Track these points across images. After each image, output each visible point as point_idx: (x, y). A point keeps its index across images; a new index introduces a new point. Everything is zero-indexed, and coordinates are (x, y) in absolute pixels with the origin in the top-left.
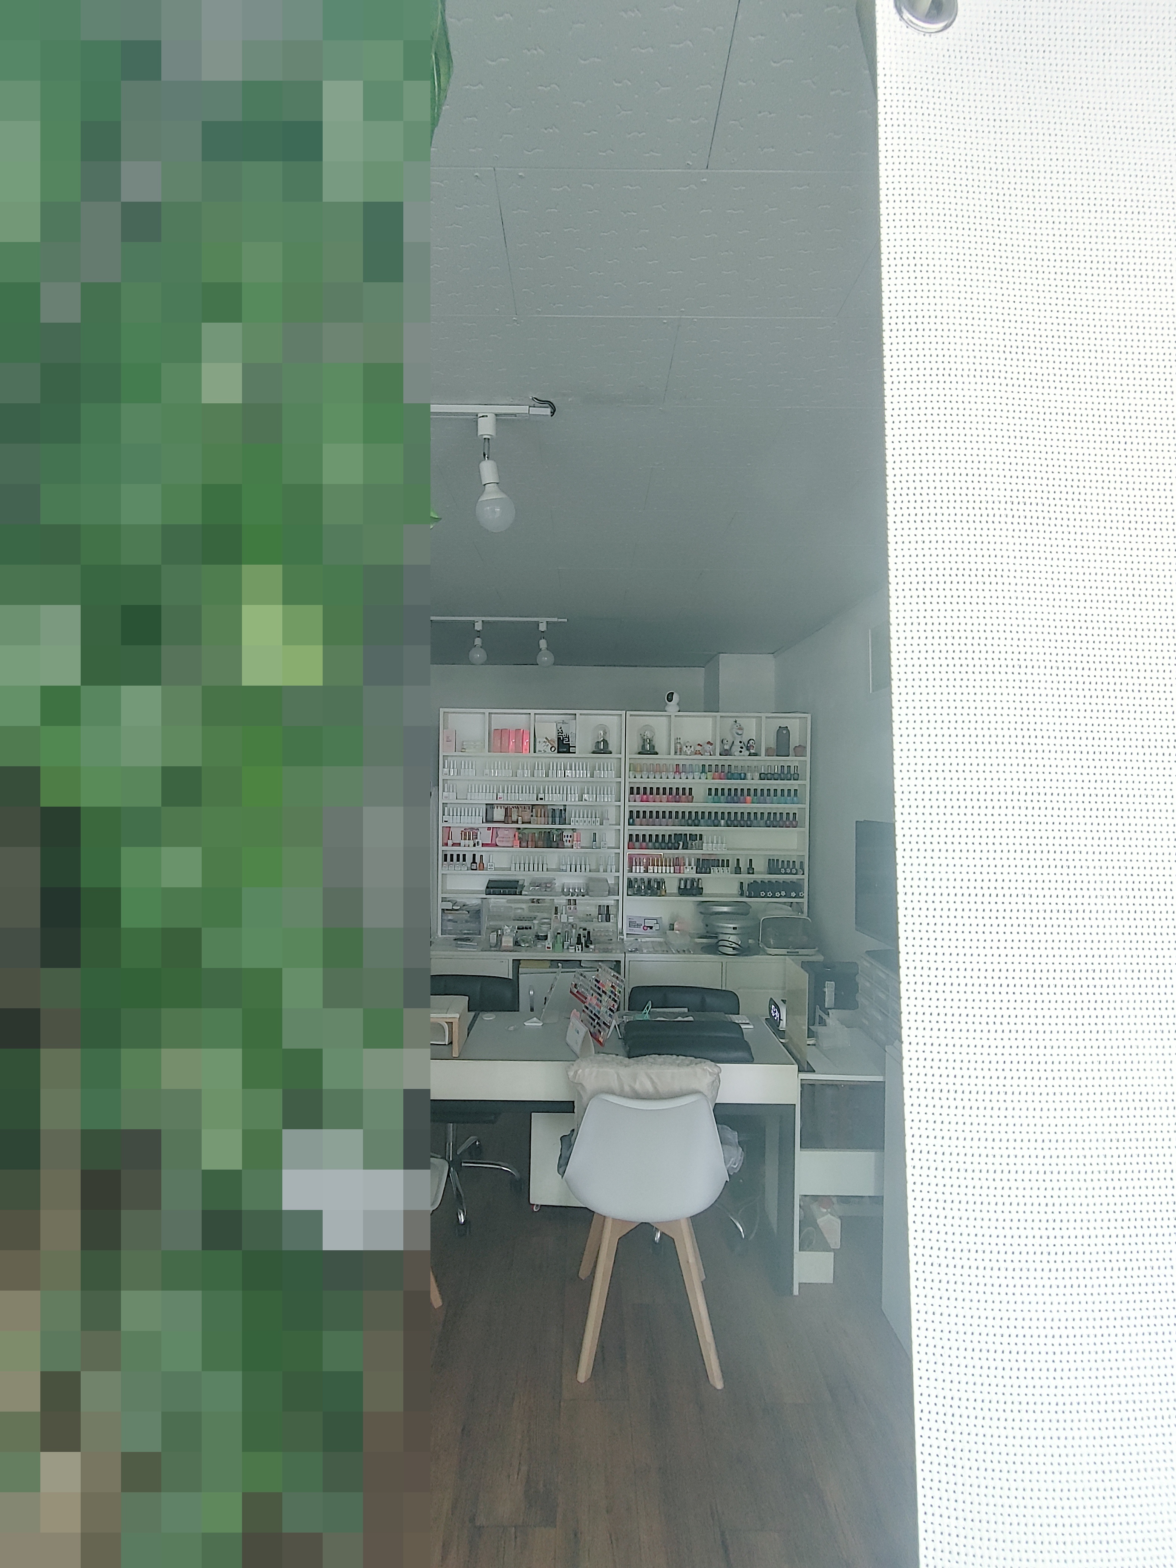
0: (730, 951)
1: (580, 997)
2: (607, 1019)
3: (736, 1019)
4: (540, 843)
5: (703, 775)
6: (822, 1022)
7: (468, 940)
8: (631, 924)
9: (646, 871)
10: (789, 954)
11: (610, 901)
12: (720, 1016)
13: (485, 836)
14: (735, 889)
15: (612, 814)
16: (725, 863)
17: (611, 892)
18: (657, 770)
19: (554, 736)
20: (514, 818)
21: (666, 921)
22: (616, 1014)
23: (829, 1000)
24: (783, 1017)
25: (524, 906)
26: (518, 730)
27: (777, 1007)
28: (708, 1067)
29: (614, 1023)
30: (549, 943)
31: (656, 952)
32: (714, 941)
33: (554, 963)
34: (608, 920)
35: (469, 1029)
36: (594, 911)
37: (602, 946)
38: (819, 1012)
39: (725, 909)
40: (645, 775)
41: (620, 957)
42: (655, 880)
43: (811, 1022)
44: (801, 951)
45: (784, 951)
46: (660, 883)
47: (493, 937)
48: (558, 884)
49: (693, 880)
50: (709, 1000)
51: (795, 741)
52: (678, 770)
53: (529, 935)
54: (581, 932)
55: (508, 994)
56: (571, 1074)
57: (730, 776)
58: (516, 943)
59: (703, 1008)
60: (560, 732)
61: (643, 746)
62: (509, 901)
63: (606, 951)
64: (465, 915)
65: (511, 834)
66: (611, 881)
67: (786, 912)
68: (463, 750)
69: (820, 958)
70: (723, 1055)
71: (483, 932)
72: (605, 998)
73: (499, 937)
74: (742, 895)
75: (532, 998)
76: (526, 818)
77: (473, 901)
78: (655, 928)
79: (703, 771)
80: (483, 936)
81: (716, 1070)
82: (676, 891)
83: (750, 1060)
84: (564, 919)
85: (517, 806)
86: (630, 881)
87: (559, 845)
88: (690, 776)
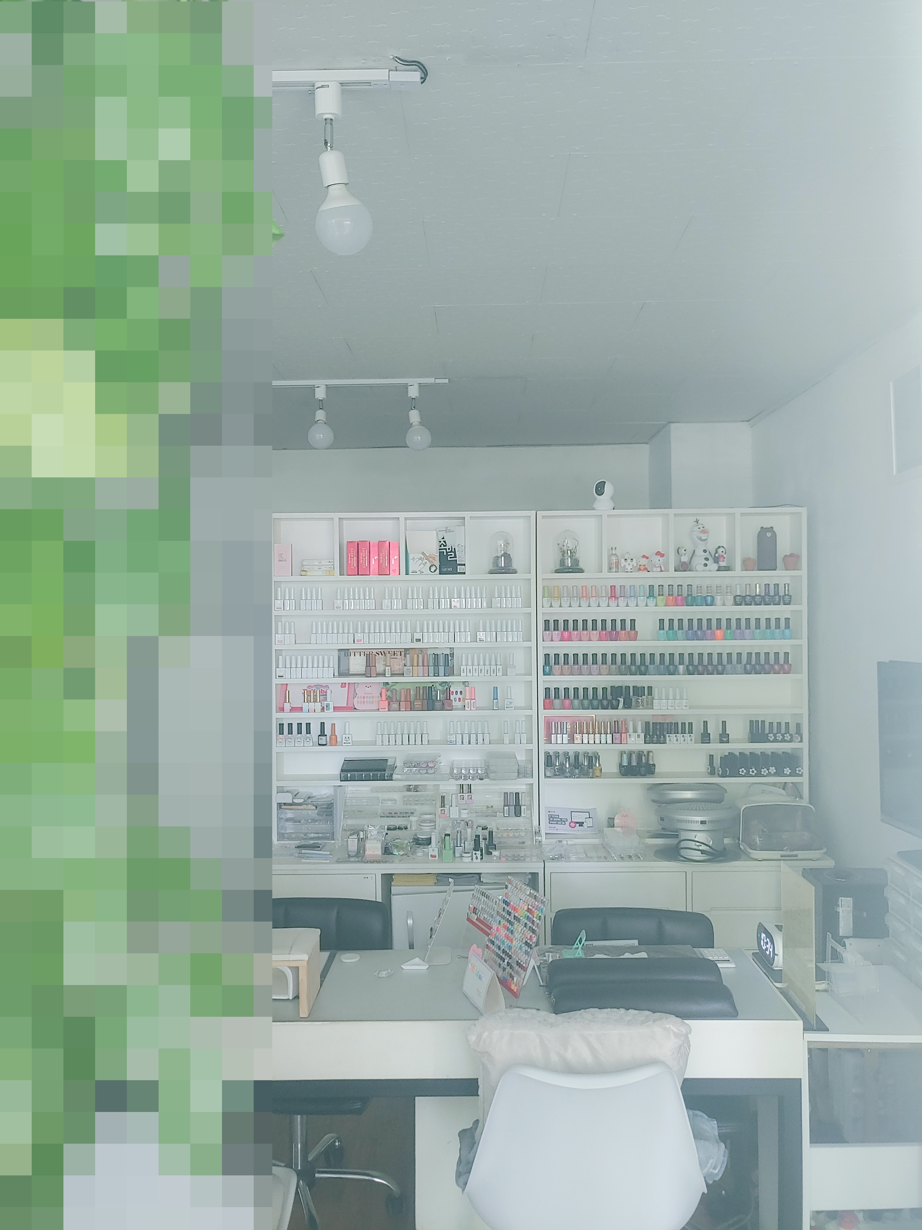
0: (697, 855)
1: (483, 926)
2: (523, 958)
3: (709, 954)
4: (418, 704)
5: (651, 602)
6: (836, 957)
7: (315, 847)
8: (553, 819)
9: (572, 740)
10: (784, 858)
11: (519, 786)
12: (685, 951)
13: (338, 696)
14: (702, 766)
15: (519, 659)
16: (685, 728)
17: (522, 773)
18: (584, 595)
19: (433, 550)
20: (380, 668)
21: (602, 815)
22: (535, 949)
23: (845, 924)
24: (779, 949)
25: (396, 796)
26: (381, 544)
27: (769, 936)
28: (672, 1024)
29: (532, 963)
30: (433, 849)
31: (588, 858)
32: (674, 841)
33: (442, 878)
34: (518, 813)
35: (323, 976)
36: (497, 801)
37: (510, 853)
38: (831, 943)
39: (688, 795)
40: (565, 604)
41: (536, 867)
42: (586, 755)
43: (821, 957)
44: (801, 854)
45: (776, 854)
46: (593, 758)
47: (353, 844)
48: (444, 763)
49: (640, 755)
50: (670, 928)
51: (784, 547)
52: (613, 594)
53: (406, 838)
54: (480, 832)
55: (376, 924)
56: (473, 1038)
57: (690, 600)
58: (387, 851)
59: (661, 939)
60: (443, 544)
61: (562, 562)
62: (374, 790)
63: (517, 859)
64: (312, 812)
65: (375, 692)
66: (521, 757)
67: (778, 798)
68: (303, 572)
69: (829, 863)
70: (694, 1007)
71: (339, 834)
72: (518, 928)
73: (362, 842)
74: (712, 773)
75: (411, 931)
76: (397, 668)
77: (323, 791)
78: (589, 822)
79: (651, 595)
80: (338, 842)
81: (683, 1030)
82: (615, 769)
83: (733, 1014)
84: (454, 813)
85: (383, 652)
86: (548, 757)
87: (445, 704)
88: (632, 602)
